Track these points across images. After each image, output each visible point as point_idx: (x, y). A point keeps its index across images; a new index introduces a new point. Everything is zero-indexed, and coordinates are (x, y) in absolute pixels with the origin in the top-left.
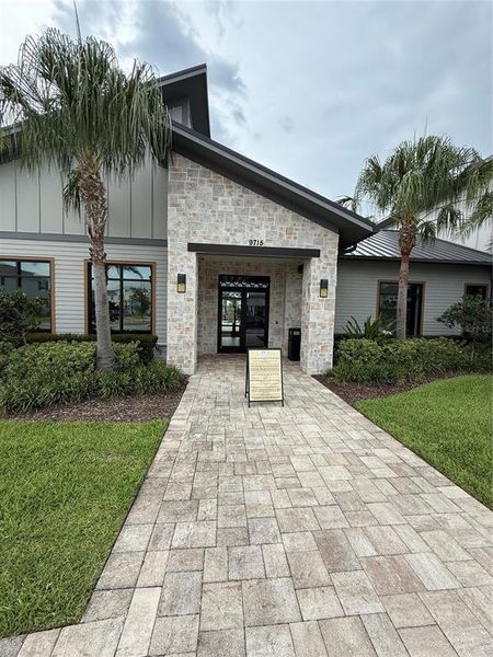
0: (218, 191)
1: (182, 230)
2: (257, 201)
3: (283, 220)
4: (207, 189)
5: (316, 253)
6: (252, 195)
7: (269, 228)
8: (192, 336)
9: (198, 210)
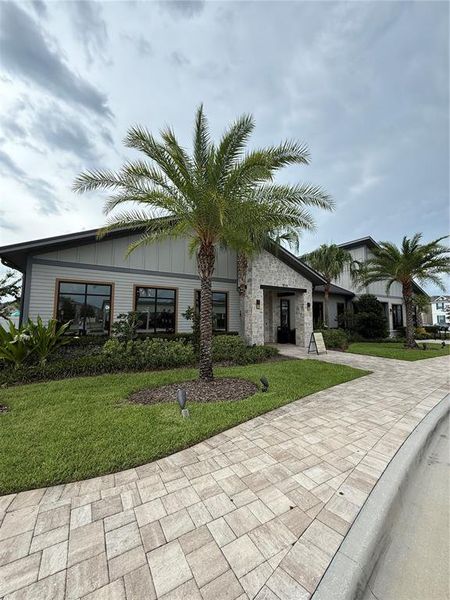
0: (271, 261)
1: (258, 278)
2: (285, 267)
3: (293, 276)
4: (267, 260)
5: (305, 291)
6: (283, 264)
7: (289, 279)
8: (262, 331)
9: (264, 270)
